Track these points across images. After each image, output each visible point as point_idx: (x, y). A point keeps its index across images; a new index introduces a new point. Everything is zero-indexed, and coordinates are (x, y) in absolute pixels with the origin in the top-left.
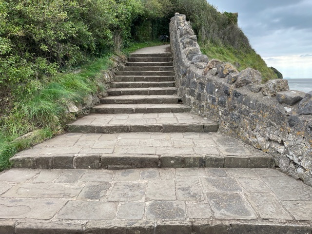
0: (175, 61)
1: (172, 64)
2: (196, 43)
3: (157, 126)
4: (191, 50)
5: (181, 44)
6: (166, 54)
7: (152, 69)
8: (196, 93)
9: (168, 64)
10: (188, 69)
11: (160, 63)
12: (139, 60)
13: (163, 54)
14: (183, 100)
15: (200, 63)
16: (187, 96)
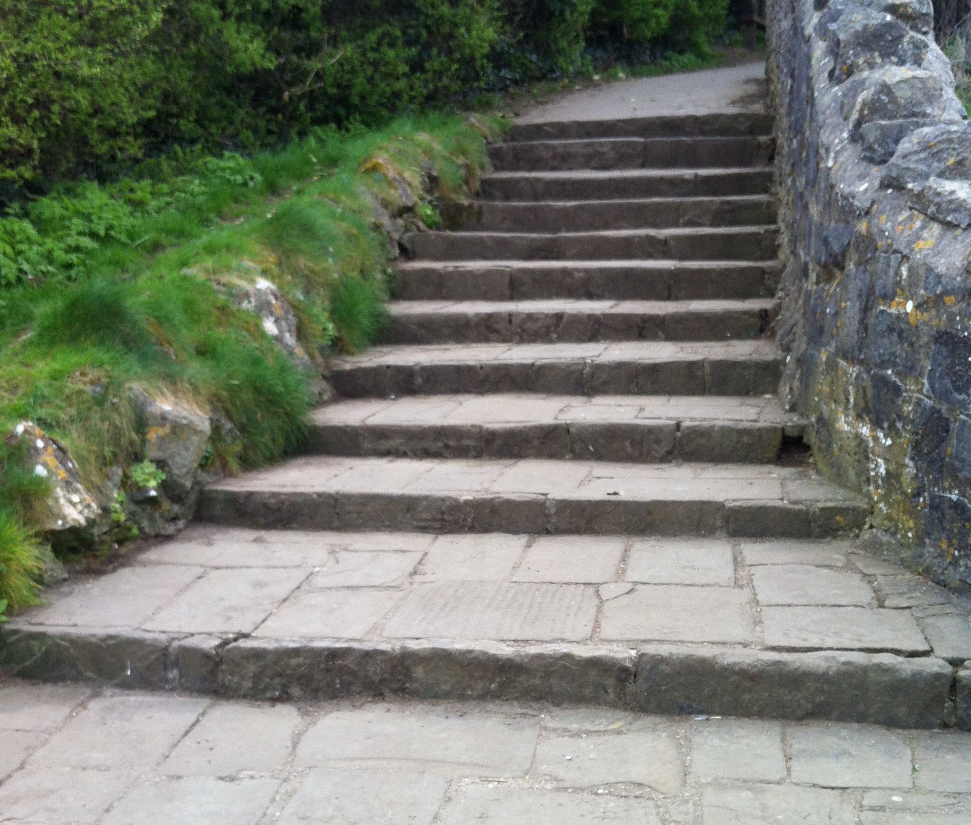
0: (782, 165)
1: (764, 183)
2: (930, 39)
3: (594, 663)
4: (886, 89)
5: (819, 48)
6: (735, 118)
7: (639, 217)
8: (908, 408)
9: (740, 184)
10: (862, 227)
11: (687, 173)
12: (565, 160)
13: (715, 118)
14: (812, 439)
15: (948, 186)
16: (843, 424)
